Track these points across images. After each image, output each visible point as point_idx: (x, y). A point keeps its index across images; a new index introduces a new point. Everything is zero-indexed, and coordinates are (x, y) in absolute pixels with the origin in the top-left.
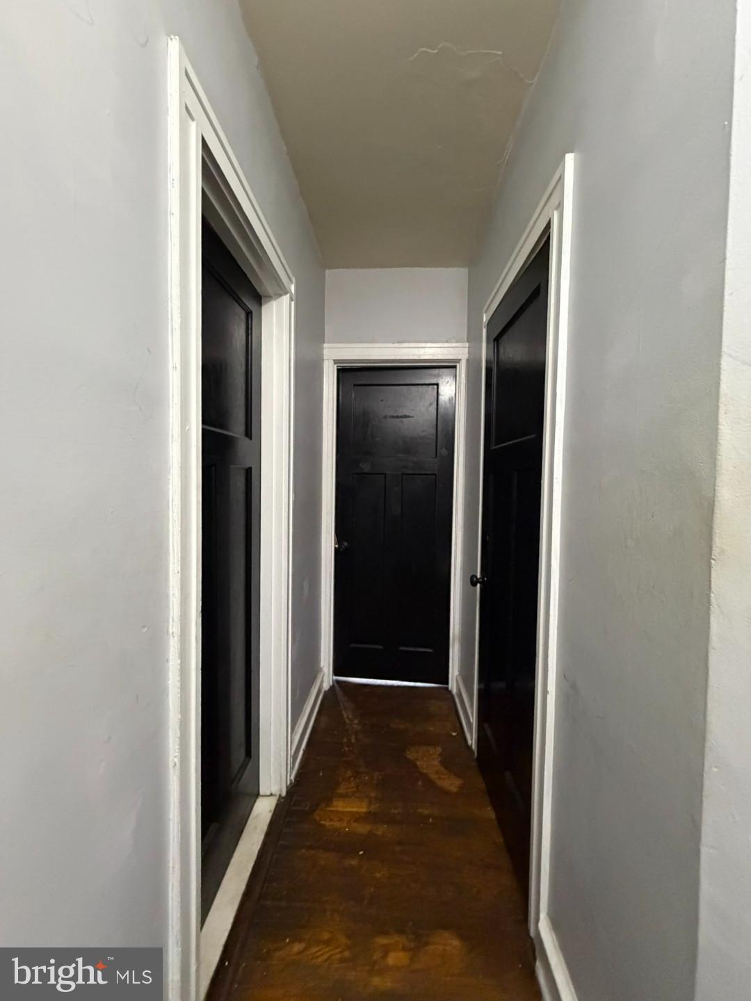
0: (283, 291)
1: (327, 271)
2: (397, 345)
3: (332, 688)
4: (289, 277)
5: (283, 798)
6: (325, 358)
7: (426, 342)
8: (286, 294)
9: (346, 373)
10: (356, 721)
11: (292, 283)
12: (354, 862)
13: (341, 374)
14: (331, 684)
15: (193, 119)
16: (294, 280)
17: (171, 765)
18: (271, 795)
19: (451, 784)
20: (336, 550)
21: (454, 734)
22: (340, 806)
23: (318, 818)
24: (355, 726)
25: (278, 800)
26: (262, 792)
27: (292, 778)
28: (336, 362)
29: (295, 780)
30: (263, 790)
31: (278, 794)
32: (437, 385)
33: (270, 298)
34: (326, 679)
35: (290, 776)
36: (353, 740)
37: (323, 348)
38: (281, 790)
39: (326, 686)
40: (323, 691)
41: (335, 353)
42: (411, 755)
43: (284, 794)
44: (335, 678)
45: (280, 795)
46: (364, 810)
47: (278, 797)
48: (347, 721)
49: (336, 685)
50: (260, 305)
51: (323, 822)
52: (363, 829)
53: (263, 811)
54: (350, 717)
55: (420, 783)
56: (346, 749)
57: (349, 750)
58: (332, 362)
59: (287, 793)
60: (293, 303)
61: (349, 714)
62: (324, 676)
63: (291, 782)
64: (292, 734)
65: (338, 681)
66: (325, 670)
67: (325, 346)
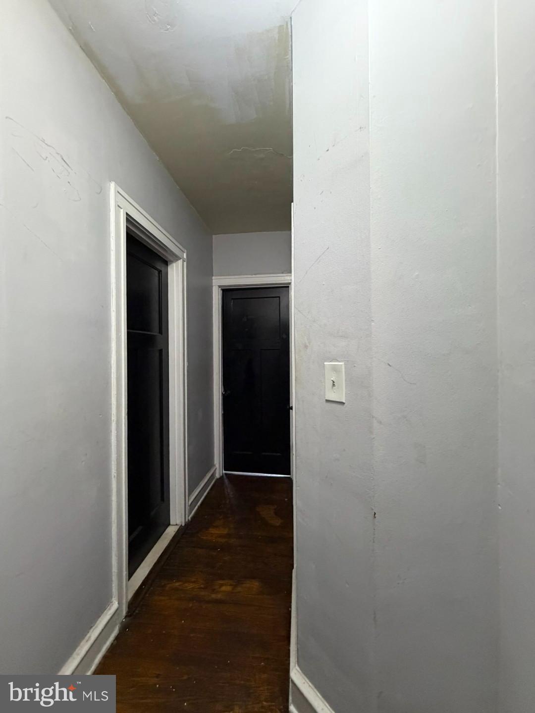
0: (177, 258)
1: (214, 236)
2: (254, 276)
3: (221, 478)
4: (182, 251)
5: (183, 527)
6: (213, 284)
7: (270, 274)
8: (180, 259)
9: (227, 292)
10: (232, 493)
11: (184, 252)
12: (215, 554)
13: (224, 293)
14: (221, 475)
15: (121, 208)
16: (186, 251)
17: (113, 476)
18: (177, 525)
19: (277, 522)
20: (223, 395)
21: (286, 499)
22: (212, 531)
23: (200, 535)
24: (230, 495)
25: (180, 527)
26: (171, 523)
27: (189, 518)
28: (219, 286)
30: (172, 521)
31: (180, 524)
32: (279, 297)
33: (172, 262)
34: (217, 472)
36: (228, 502)
37: (212, 279)
38: (182, 522)
39: (217, 476)
40: (216, 478)
41: (219, 282)
42: (258, 509)
43: (183, 525)
44: (224, 472)
45: (181, 525)
46: (226, 533)
48: (226, 493)
49: (224, 476)
50: (167, 265)
51: (202, 537)
52: (223, 540)
53: (171, 531)
55: (259, 522)
57: (224, 507)
58: (217, 287)
59: (185, 525)
60: (185, 263)
61: (229, 490)
62: (216, 469)
63: (188, 520)
64: (190, 494)
65: (226, 474)
66: (217, 466)
67: (213, 278)
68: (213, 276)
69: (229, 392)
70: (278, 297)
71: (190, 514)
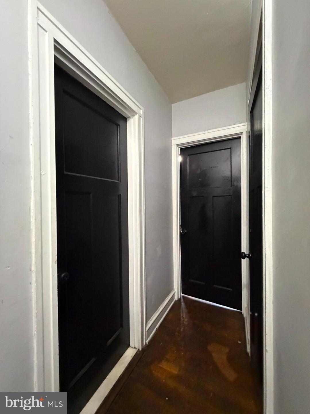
1: (173, 105)
3: (179, 300)
4: (139, 107)
5: (140, 351)
6: (172, 145)
8: (137, 114)
10: (186, 320)
12: (161, 403)
14: (179, 297)
16: (142, 108)
18: (135, 348)
19: (231, 375)
20: (181, 233)
21: (239, 342)
23: (152, 369)
24: (185, 322)
27: (147, 342)
29: (148, 343)
30: (132, 344)
31: (138, 348)
32: (231, 149)
33: (130, 118)
34: (176, 294)
35: (146, 340)
36: (182, 330)
39: (176, 298)
40: (174, 300)
41: (177, 141)
42: (210, 348)
43: (140, 349)
44: (182, 294)
45: (139, 349)
46: (176, 372)
47: (137, 350)
48: (182, 319)
49: (182, 298)
51: (154, 372)
53: (129, 354)
54: (184, 317)
55: (211, 367)
56: (177, 334)
57: (178, 335)
58: (176, 146)
59: (142, 349)
60: (142, 119)
61: (184, 315)
62: (175, 292)
63: (146, 344)
64: (148, 319)
65: (183, 297)
66: (176, 290)
67: (172, 139)
68: (172, 137)
69: (186, 231)
70: (229, 148)
71: (147, 338)
